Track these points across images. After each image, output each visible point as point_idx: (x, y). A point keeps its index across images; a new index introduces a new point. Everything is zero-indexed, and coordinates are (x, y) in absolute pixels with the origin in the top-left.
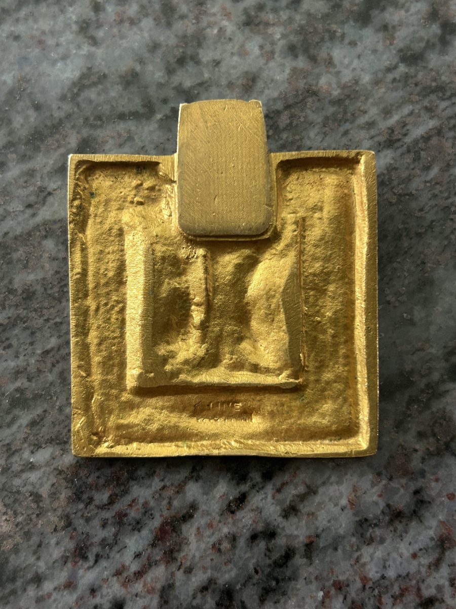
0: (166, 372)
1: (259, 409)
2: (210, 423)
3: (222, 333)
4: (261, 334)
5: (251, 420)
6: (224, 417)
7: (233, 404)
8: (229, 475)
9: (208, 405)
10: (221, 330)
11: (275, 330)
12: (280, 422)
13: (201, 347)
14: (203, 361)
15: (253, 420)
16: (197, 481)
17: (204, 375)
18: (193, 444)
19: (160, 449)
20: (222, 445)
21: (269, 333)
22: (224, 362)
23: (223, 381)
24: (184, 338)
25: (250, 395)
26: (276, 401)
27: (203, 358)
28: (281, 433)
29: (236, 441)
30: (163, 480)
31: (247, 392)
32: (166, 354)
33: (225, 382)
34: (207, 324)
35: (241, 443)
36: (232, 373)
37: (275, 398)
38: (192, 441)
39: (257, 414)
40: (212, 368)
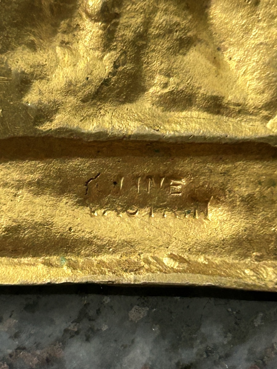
0: (26, 108)
1: (223, 190)
2: (118, 219)
3: (146, 31)
4: (230, 33)
5: (206, 214)
6: (148, 209)
7: (167, 181)
8: (156, 329)
9: (115, 183)
10: (147, 23)
11: (261, 24)
12: (266, 219)
13: (101, 59)
14: (106, 88)
15: (210, 216)
16: (88, 339)
17: (107, 118)
18: (81, 260)
19: (11, 269)
20: (142, 263)
21: (247, 31)
22: (151, 90)
23: (147, 130)
24: (66, 40)
25: (205, 162)
26: (259, 176)
27: (106, 82)
28: (270, 242)
29: (172, 257)
30: (16, 336)
31: (199, 156)
32: (28, 70)
33: (152, 131)
34: (117, 10)
35: (182, 260)
36: (168, 114)
37: (256, 168)
38: (79, 254)
39: (218, 202)
40: (123, 102)
